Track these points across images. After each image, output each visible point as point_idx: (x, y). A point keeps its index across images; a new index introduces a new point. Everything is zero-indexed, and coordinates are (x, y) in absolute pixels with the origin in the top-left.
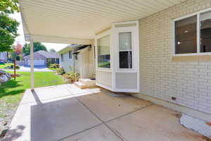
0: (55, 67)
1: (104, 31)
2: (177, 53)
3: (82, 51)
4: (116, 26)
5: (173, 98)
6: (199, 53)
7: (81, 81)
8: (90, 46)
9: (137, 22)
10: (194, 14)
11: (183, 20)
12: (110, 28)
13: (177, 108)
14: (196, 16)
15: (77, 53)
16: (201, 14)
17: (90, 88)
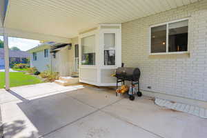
0: (21, 68)
1: (92, 30)
2: (152, 52)
3: (62, 49)
4: (102, 27)
5: (149, 87)
6: (167, 53)
7: (62, 79)
8: (71, 44)
9: (120, 25)
10: (164, 24)
11: (159, 26)
12: (95, 29)
13: (151, 95)
14: (166, 25)
15: (55, 52)
16: (169, 24)
17: (73, 85)
